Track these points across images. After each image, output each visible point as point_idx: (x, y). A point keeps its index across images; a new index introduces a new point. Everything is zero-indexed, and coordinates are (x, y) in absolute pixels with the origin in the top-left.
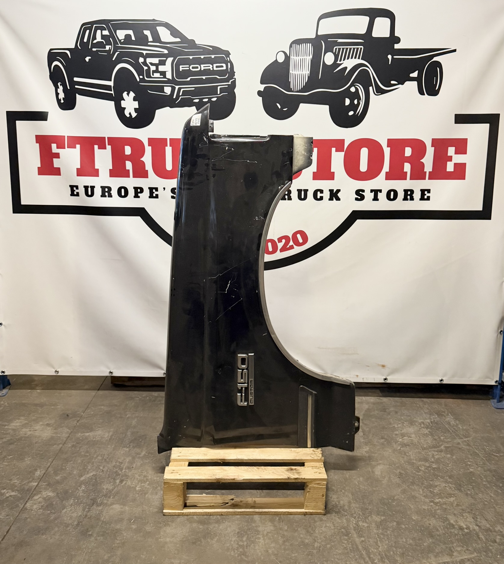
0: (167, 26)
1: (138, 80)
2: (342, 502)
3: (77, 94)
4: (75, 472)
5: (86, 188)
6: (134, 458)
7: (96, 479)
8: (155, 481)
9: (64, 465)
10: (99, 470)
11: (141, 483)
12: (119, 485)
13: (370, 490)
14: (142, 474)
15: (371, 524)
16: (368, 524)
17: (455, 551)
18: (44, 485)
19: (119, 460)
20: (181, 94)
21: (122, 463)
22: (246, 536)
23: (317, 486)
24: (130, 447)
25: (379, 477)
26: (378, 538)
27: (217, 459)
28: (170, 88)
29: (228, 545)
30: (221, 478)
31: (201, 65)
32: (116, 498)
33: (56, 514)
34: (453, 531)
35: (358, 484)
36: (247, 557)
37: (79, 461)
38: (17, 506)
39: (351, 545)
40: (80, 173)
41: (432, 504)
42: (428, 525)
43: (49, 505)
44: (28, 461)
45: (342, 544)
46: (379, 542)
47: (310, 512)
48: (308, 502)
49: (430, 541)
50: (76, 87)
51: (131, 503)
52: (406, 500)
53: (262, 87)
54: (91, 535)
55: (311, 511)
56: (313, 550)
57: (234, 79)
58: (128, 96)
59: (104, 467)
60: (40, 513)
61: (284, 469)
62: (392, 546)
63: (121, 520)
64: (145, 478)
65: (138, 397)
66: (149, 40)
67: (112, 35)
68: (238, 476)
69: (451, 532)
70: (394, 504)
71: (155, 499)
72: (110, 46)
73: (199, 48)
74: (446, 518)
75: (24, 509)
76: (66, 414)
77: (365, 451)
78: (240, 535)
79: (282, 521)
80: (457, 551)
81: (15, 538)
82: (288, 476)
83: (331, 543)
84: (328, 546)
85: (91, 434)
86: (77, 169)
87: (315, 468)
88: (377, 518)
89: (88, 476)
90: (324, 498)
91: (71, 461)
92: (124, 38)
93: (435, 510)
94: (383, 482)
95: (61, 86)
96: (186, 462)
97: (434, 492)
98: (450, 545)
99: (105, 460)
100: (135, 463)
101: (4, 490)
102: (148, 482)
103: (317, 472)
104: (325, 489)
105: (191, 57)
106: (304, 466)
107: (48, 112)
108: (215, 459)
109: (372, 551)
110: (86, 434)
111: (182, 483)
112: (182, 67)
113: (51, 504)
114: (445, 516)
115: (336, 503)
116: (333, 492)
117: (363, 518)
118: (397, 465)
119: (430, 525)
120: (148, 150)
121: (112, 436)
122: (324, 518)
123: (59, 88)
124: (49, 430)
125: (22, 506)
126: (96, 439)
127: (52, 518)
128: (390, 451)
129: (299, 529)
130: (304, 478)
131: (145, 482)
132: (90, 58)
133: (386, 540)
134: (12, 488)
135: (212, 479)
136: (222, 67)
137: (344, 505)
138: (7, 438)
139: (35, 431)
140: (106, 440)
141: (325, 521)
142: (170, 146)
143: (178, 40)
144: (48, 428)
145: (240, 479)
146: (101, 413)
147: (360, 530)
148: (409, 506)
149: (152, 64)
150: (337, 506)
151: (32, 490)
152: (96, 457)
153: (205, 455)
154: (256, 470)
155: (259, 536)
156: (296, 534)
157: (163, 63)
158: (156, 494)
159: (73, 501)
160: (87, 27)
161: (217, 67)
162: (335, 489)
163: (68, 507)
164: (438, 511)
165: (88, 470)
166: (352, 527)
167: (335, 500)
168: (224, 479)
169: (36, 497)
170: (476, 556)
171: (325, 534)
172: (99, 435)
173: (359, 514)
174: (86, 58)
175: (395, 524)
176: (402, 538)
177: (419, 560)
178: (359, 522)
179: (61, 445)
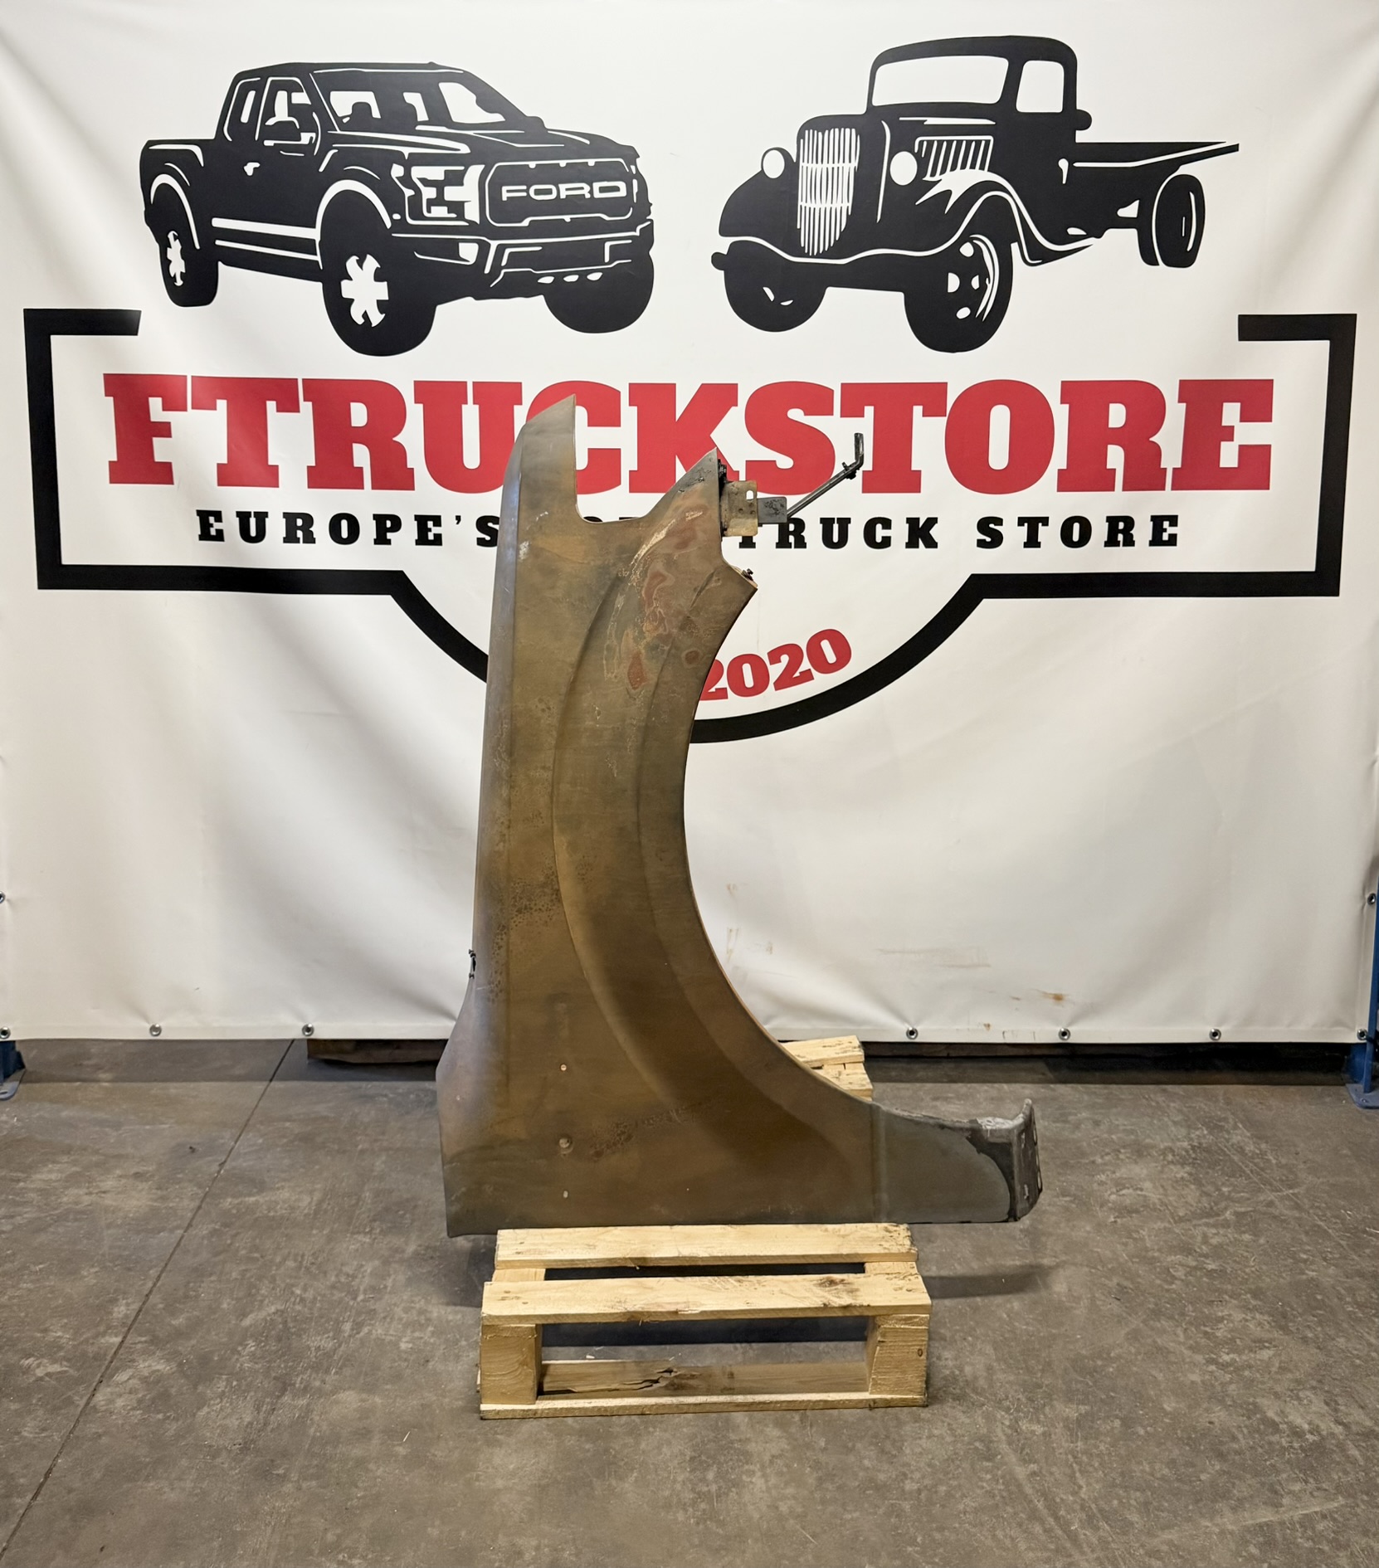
0: (468, 80)
1: (388, 224)
2: (968, 1369)
3: (220, 264)
4: (225, 1306)
5: (243, 517)
6: (386, 1262)
7: (285, 1323)
8: (452, 1324)
9: (191, 1285)
10: (293, 1299)
11: (413, 1332)
12: (350, 1336)
13: (1042, 1334)
14: (413, 1305)
15: (1053, 1426)
16: (1044, 1426)
17: (1288, 1494)
18: (139, 1342)
19: (345, 1269)
20: (504, 263)
21: (354, 1277)
22: (715, 1468)
23: (902, 1327)
24: (374, 1232)
25: (1064, 1299)
26: (1074, 1465)
27: (625, 1259)
28: (475, 247)
29: (667, 1493)
30: (640, 1310)
31: (561, 186)
32: (347, 1371)
33: (180, 1423)
34: (1275, 1438)
35: (1007, 1319)
36: (722, 1524)
37: (234, 1275)
38: (69, 1402)
39: (1003, 1483)
40: (227, 476)
41: (1213, 1368)
42: (1208, 1425)
43: (158, 1396)
44: (90, 1275)
45: (980, 1483)
46: (1078, 1475)
47: (886, 1400)
48: (879, 1372)
49: (1218, 1467)
50: (218, 242)
51: (388, 1387)
52: (1143, 1360)
53: (723, 245)
54: (283, 1478)
55: (889, 1397)
56: (901, 1502)
57: (649, 223)
58: (361, 267)
59: (305, 1289)
60: (136, 1421)
61: (811, 1281)
62: (1114, 1485)
63: (364, 1434)
64: (423, 1317)
65: (386, 1096)
66: (419, 120)
67: (318, 105)
68: (685, 1303)
69: (1270, 1443)
70: (1111, 1370)
71: (456, 1373)
72: (314, 135)
73: (554, 138)
74: (1255, 1404)
75: (89, 1409)
76: (189, 1146)
77: (1021, 1231)
78: (697, 1463)
79: (811, 1426)
80: (1290, 1492)
81: (70, 1491)
82: (822, 1299)
83: (950, 1479)
84: (943, 1489)
85: (260, 1199)
86: (220, 466)
87: (896, 1277)
88: (1067, 1410)
89: (262, 1314)
90: (923, 1360)
91: (211, 1275)
92: (350, 112)
93: (1223, 1385)
94: (1078, 1312)
95: (178, 241)
96: (538, 1270)
97: (1217, 1337)
98: (1270, 1478)
99: (307, 1269)
100: (389, 1275)
101: (27, 1359)
102: (431, 1329)
103: (901, 1289)
104: (926, 1334)
105: (532, 164)
106: (863, 1271)
107: (140, 312)
108: (620, 1259)
109: (1062, 1499)
110: (247, 1199)
111: (532, 1328)
112: (508, 191)
113: (165, 1396)
114: (1251, 1400)
115: (953, 1372)
116: (942, 1343)
117: (1029, 1411)
118: (1110, 1266)
119: (1211, 1426)
120: (415, 413)
121: (320, 1202)
122: (925, 1413)
123: (170, 247)
124: (143, 1190)
125: (82, 1403)
126: (276, 1212)
127: (171, 1432)
128: (1088, 1228)
129: (859, 1445)
130: (869, 1306)
131: (422, 1327)
132: (257, 165)
133: (1096, 1469)
134: (52, 1351)
135: (617, 1313)
136: (617, 189)
137: (976, 1378)
138: (25, 1216)
139: (103, 1195)
140: (305, 1215)
141: (928, 1421)
142: (474, 403)
143: (498, 118)
144: (141, 1186)
145: (693, 1312)
146: (285, 1140)
147: (1024, 1444)
148: (1152, 1376)
149: (427, 183)
150: (955, 1380)
151: (109, 1358)
152: (280, 1262)
153: (592, 1247)
154: (735, 1286)
155: (752, 1467)
156: (852, 1458)
157: (456, 179)
158: (458, 1357)
159: (224, 1383)
160: (250, 81)
161: (602, 190)
162: (948, 1335)
163: (212, 1402)
164: (1233, 1387)
165: (260, 1298)
166: (1000, 1434)
167: (950, 1363)
168: (648, 1312)
169: (122, 1377)
170: (1342, 1506)
171: (930, 1457)
172: (284, 1202)
173: (1019, 1399)
174: (246, 165)
175: (1117, 1423)
176: (1140, 1463)
177: (1189, 1519)
178: (1020, 1423)
179: (180, 1232)
